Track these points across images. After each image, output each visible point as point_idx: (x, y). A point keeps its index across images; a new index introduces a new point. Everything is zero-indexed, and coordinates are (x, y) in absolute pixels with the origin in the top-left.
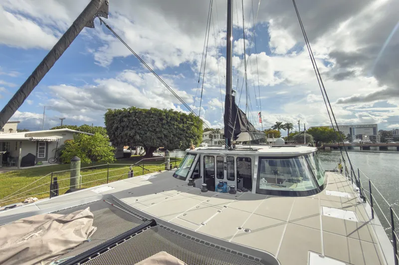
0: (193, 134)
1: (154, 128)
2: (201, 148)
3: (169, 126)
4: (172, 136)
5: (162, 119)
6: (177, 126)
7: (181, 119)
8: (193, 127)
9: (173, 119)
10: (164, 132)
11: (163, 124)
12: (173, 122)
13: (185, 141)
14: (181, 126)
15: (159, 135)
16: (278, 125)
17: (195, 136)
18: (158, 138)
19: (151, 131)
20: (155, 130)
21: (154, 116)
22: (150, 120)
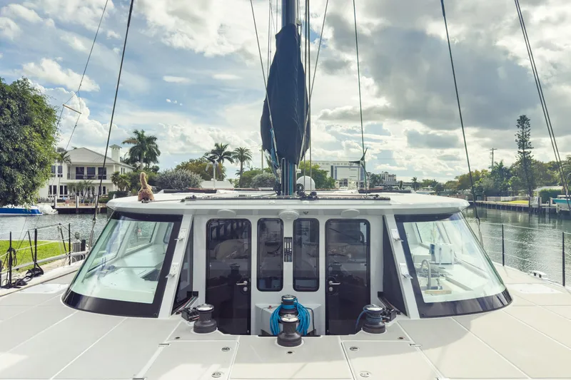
0: (27, 156)
2: (197, 195)
8: (27, 130)
16: (220, 152)
17: (32, 162)
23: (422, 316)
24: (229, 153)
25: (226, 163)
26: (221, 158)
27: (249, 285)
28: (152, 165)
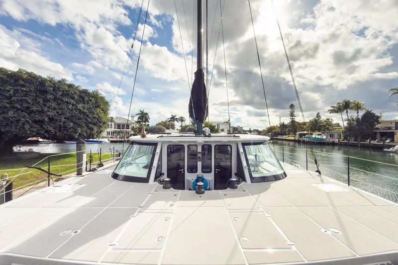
0: (98, 120)
1: (25, 105)
2: (164, 135)
3: (58, 104)
4: (63, 119)
5: (45, 92)
6: (73, 105)
7: (80, 96)
8: (98, 110)
9: (66, 94)
10: (49, 113)
11: (46, 101)
12: (65, 99)
13: (85, 128)
14: (80, 106)
15: (38, 117)
16: (173, 118)
17: (100, 122)
18: (36, 122)
19: (18, 109)
20: (28, 108)
21: (27, 84)
22: (16, 90)
23: (252, 182)
24: (177, 119)
25: (176, 123)
26: (174, 121)
27: (184, 171)
28: (147, 123)
